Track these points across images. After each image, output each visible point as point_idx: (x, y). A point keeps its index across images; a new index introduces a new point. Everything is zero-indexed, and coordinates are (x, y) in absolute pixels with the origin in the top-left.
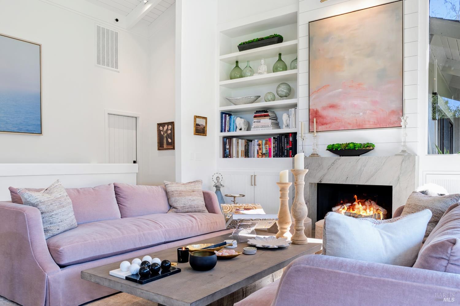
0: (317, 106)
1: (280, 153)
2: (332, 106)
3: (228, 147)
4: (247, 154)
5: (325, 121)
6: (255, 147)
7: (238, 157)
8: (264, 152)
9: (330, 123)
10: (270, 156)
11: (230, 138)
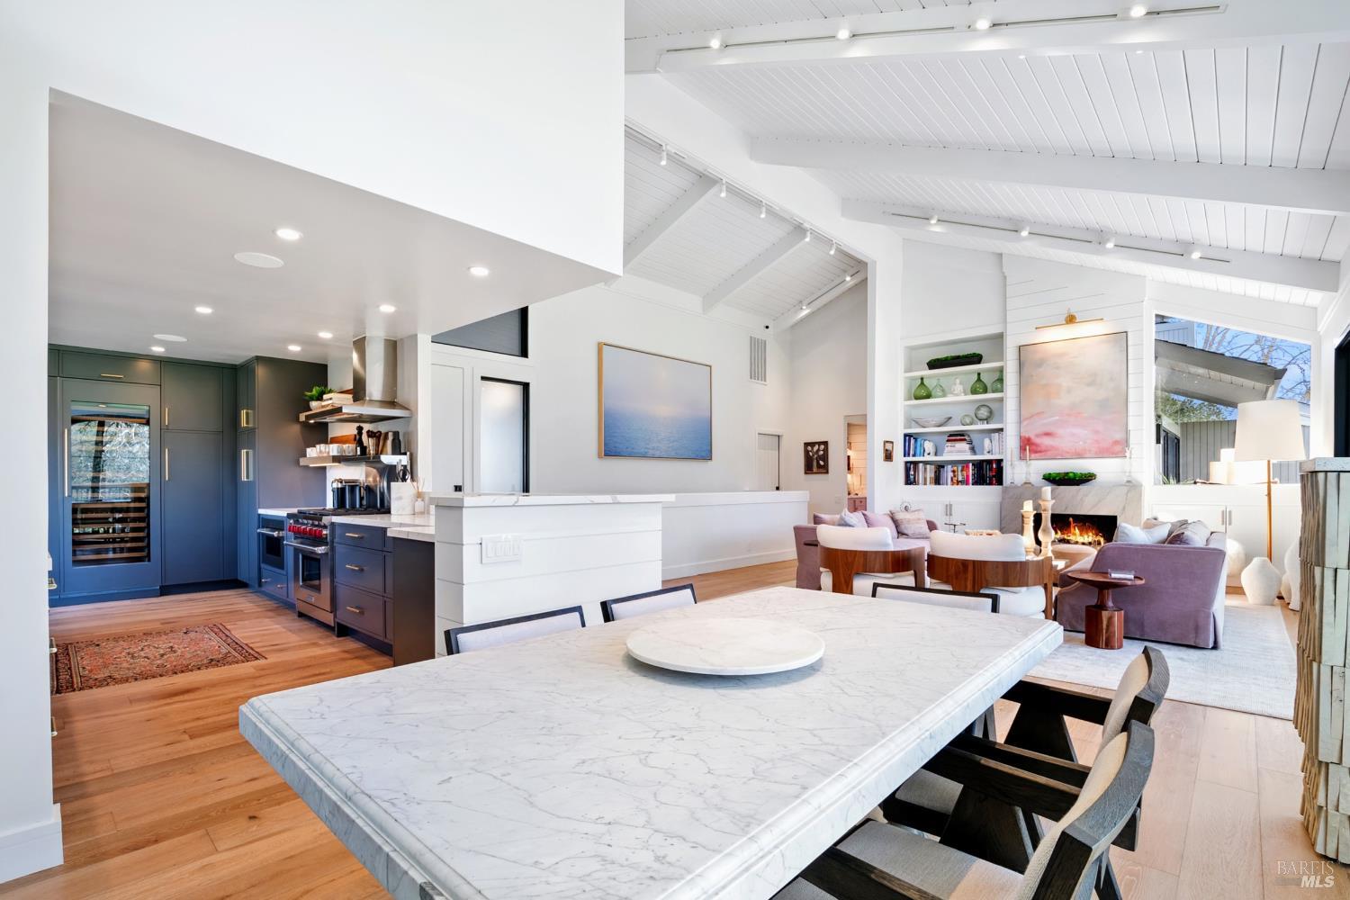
0: (1030, 433)
1: (980, 479)
2: (1047, 434)
3: (912, 473)
4: (937, 481)
5: (1039, 449)
6: (948, 473)
7: (925, 484)
8: (960, 479)
9: (1045, 451)
10: (967, 484)
11: (916, 463)
